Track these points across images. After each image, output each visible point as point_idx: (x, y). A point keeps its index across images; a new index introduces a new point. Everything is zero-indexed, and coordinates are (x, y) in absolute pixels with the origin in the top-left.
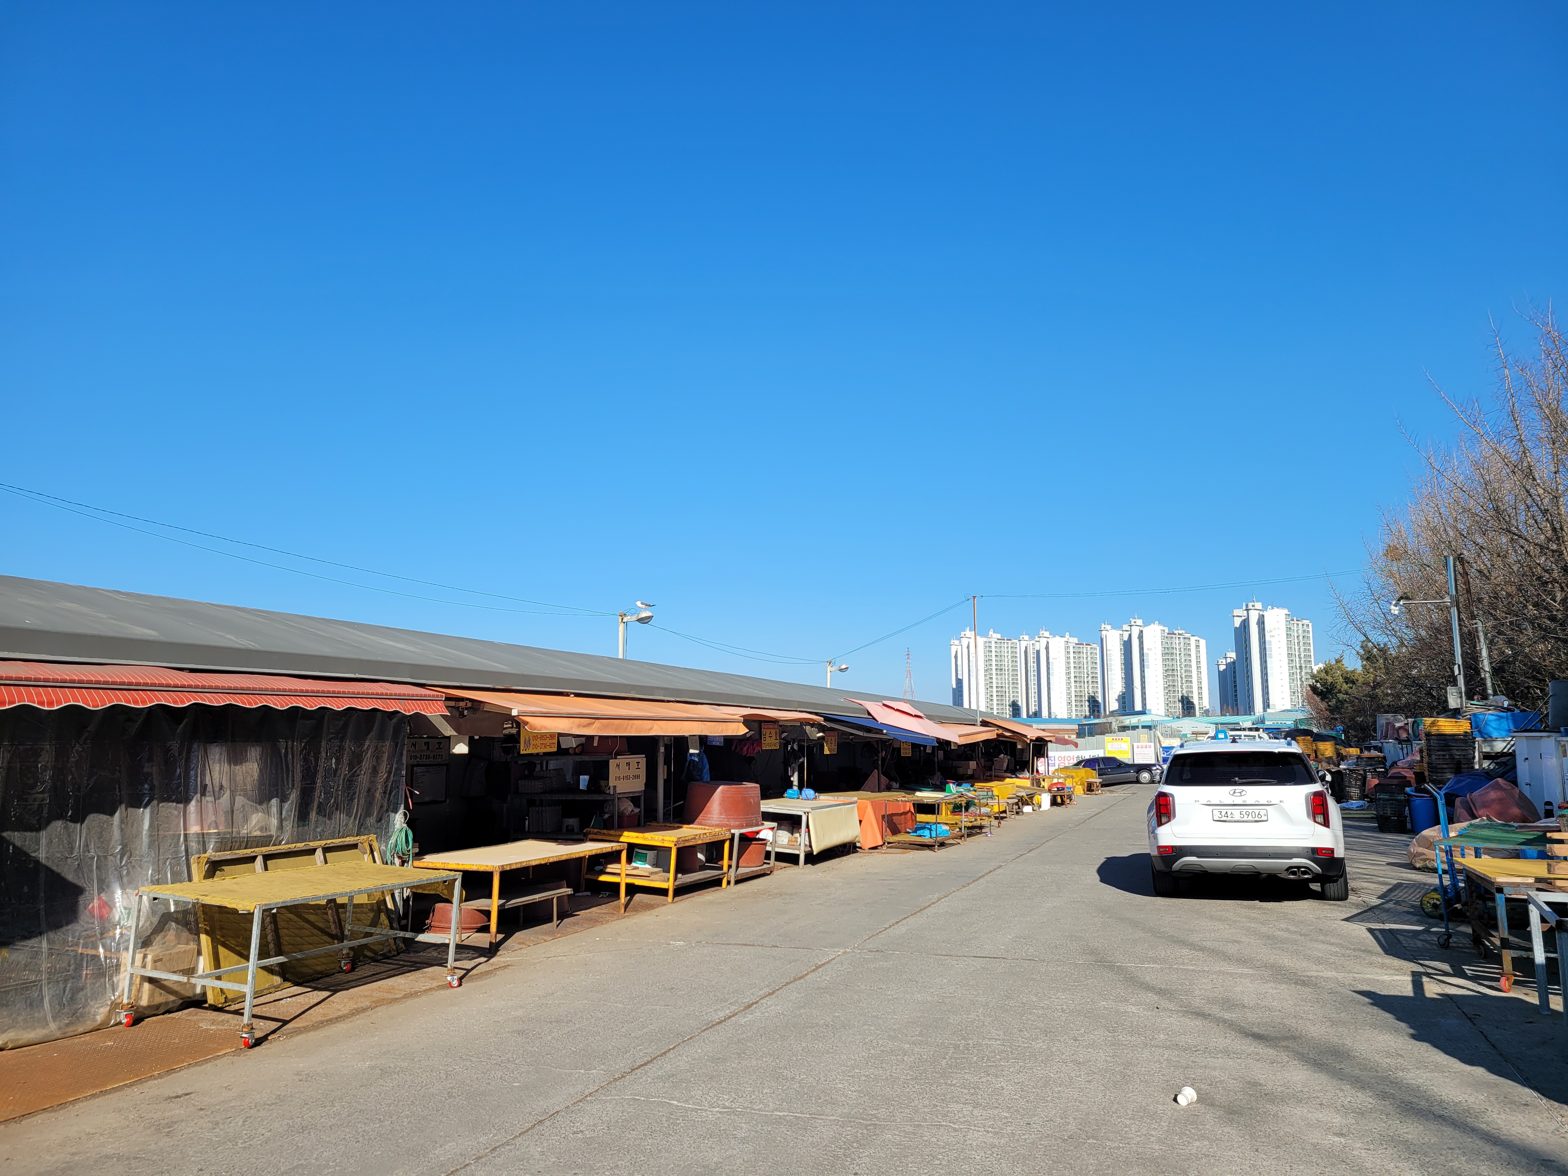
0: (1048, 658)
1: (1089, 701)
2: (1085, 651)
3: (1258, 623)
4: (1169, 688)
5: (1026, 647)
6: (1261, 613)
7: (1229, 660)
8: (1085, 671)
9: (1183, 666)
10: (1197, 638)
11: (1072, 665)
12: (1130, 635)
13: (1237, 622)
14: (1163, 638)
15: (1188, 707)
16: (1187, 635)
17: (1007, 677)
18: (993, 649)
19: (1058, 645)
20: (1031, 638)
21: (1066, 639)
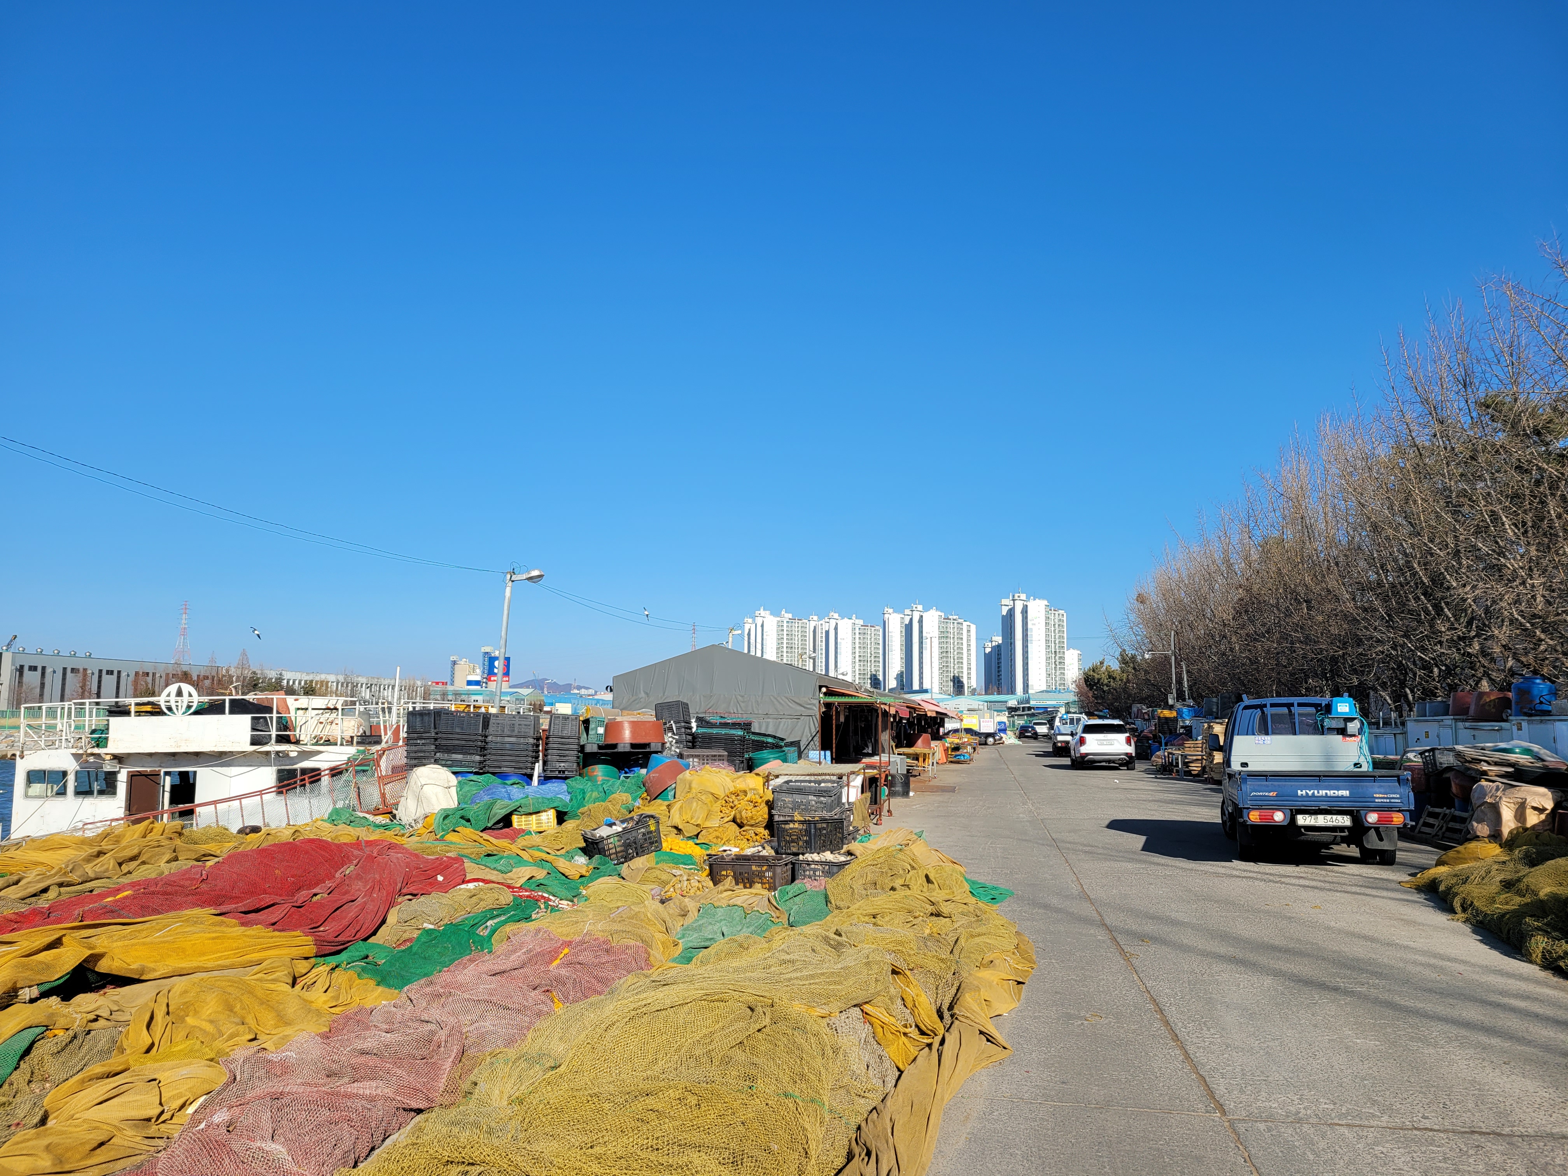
0: (836, 638)
1: (871, 679)
2: (869, 633)
3: (1022, 612)
4: (943, 668)
5: (815, 627)
6: (1025, 603)
7: (994, 644)
8: (869, 651)
9: (956, 648)
10: (968, 623)
11: (857, 645)
12: (911, 620)
13: (1005, 611)
14: (940, 623)
15: (958, 686)
16: (960, 621)
18: (785, 629)
19: (846, 627)
20: (820, 619)
21: (852, 621)
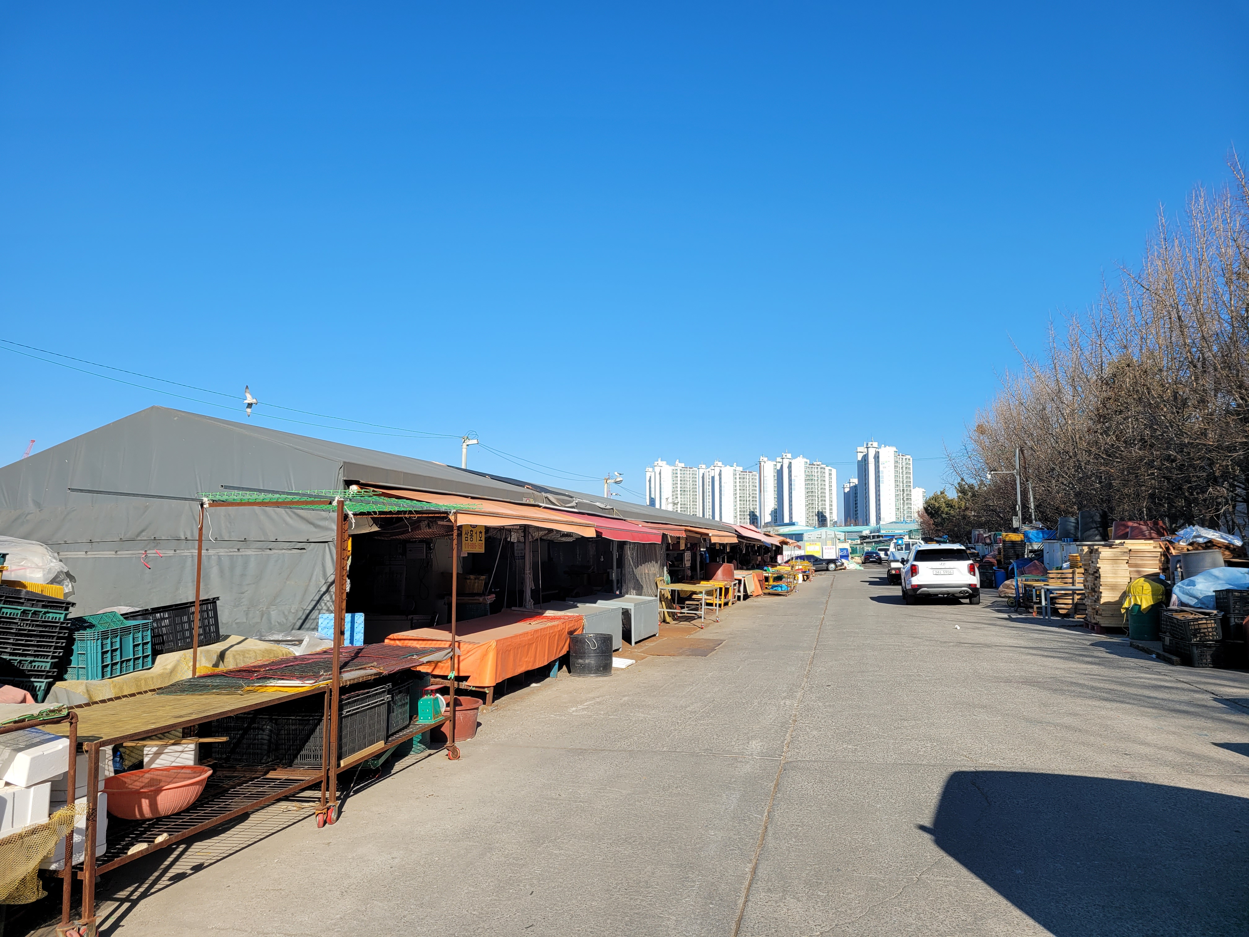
0: (720, 482)
1: (750, 515)
2: (748, 477)
3: (875, 458)
4: (809, 505)
5: (703, 474)
6: (877, 450)
7: (852, 485)
8: (748, 492)
9: (819, 489)
10: (830, 468)
11: (738, 488)
12: (782, 466)
13: (860, 457)
14: (806, 468)
15: (822, 519)
16: (824, 466)
17: (688, 497)
18: (679, 475)
19: (728, 472)
20: (707, 467)
21: (733, 468)
